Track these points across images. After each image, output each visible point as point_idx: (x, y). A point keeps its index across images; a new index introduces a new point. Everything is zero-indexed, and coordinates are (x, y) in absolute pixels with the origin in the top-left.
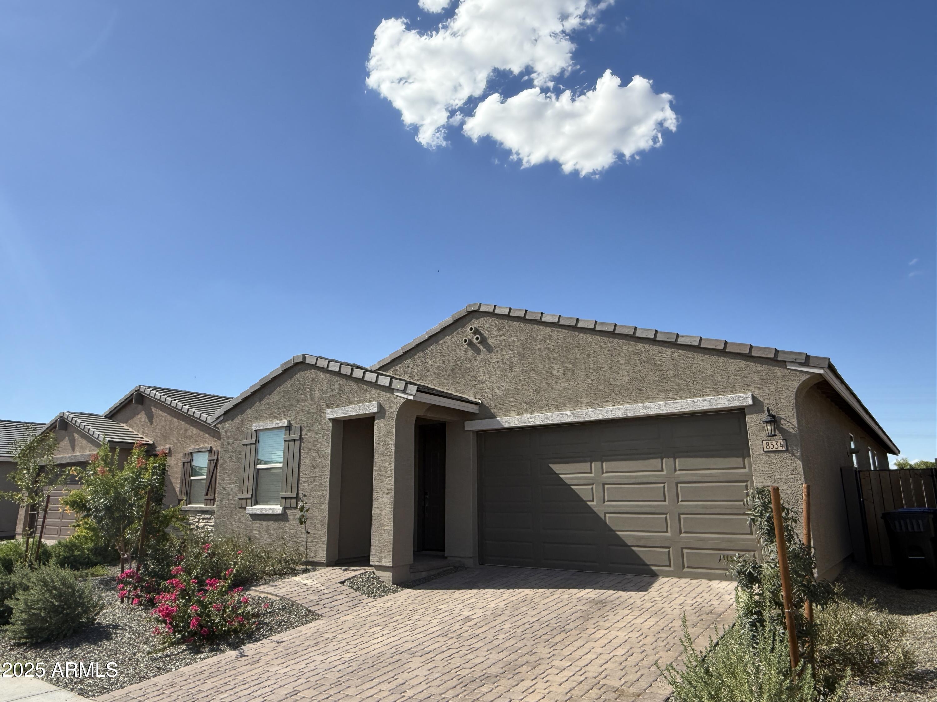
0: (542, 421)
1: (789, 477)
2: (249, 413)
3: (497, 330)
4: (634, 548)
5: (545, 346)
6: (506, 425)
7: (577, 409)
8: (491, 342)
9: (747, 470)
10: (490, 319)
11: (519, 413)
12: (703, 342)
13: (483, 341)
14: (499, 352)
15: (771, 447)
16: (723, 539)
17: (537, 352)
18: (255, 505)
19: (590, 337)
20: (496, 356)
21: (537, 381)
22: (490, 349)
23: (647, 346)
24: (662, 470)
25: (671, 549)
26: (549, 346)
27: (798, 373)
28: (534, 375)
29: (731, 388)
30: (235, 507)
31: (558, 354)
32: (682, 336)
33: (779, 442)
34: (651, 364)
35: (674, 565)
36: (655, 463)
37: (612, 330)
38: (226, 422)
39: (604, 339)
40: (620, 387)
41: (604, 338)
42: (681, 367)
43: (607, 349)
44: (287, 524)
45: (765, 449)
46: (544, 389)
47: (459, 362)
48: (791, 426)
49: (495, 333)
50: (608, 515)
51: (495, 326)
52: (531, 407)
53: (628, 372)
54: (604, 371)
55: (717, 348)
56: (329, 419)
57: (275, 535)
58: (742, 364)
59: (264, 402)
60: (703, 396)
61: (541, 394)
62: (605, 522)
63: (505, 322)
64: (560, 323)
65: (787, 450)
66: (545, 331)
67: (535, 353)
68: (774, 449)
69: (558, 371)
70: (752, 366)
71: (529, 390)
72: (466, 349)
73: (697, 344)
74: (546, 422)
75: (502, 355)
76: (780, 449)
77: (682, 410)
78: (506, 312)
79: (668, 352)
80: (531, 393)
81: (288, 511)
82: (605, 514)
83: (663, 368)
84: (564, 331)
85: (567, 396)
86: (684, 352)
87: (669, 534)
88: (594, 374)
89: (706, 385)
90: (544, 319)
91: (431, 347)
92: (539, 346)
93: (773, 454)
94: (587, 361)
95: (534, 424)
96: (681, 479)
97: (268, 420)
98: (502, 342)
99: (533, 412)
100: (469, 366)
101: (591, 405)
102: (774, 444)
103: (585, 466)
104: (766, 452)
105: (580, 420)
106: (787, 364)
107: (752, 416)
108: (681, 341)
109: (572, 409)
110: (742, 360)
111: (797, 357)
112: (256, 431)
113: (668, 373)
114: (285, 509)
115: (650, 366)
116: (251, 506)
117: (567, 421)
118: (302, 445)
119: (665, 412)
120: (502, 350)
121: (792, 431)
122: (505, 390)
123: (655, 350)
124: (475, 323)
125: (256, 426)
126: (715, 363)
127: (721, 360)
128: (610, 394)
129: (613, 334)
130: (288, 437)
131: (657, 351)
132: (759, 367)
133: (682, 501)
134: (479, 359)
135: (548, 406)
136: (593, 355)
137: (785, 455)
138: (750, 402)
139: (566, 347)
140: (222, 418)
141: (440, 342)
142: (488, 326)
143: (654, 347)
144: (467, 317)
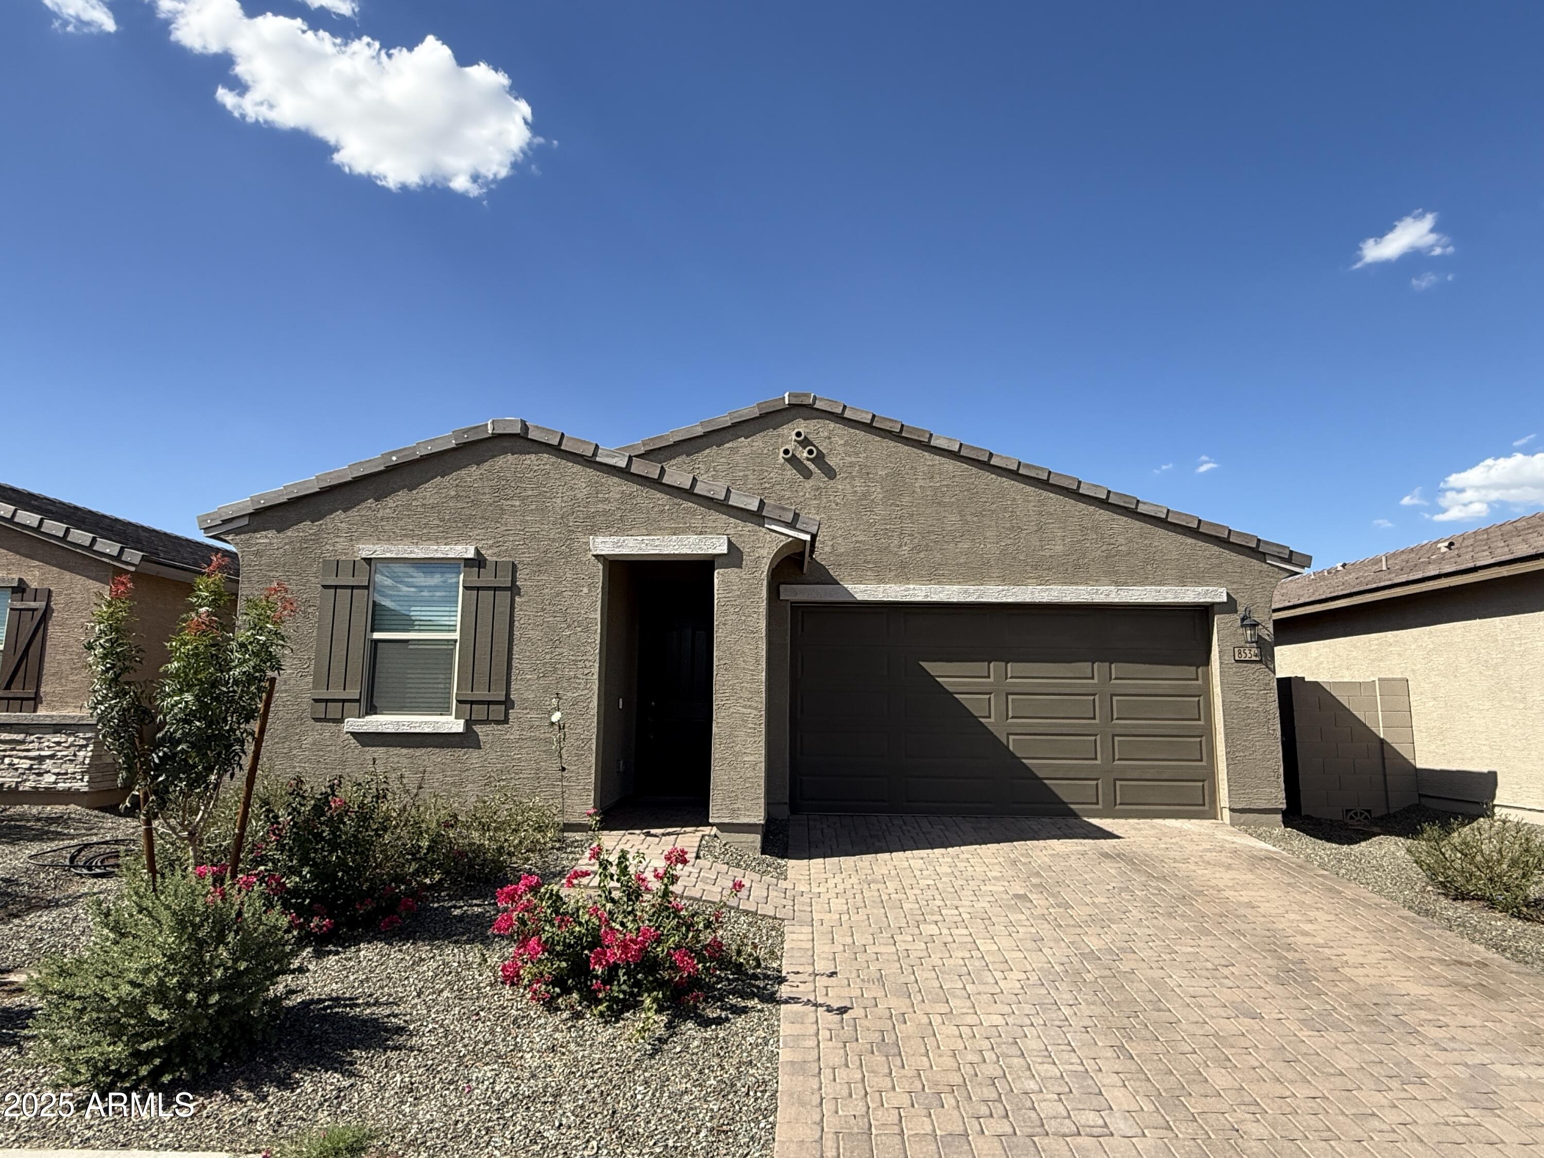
0: (927, 596)
1: (1262, 692)
2: (338, 520)
3: (845, 445)
4: (1046, 782)
5: (932, 484)
6: (860, 597)
7: (982, 585)
8: (832, 461)
9: (1200, 682)
10: (832, 425)
11: (881, 581)
12: (1170, 514)
13: (819, 459)
14: (848, 480)
15: (1244, 655)
16: (1168, 767)
17: (918, 490)
18: (367, 714)
19: (1006, 482)
20: (839, 485)
21: (916, 535)
22: (830, 473)
23: (1092, 508)
24: (1093, 678)
25: (1100, 782)
26: (938, 484)
27: (1276, 570)
28: (910, 525)
29: (1199, 579)
30: (300, 718)
31: (953, 499)
32: (1145, 503)
33: (1253, 650)
34: (1097, 533)
35: (1103, 801)
36: (1084, 667)
37: (1045, 478)
38: (255, 531)
39: (1029, 489)
40: (1051, 560)
41: (1027, 487)
42: (1137, 543)
43: (1032, 504)
44: (475, 753)
45: (1237, 658)
46: (927, 548)
47: (767, 485)
48: (1267, 632)
49: (841, 449)
50: (1011, 737)
51: (841, 437)
52: (904, 573)
53: (1063, 540)
54: (1027, 534)
55: (1190, 525)
56: (596, 556)
57: (440, 776)
58: (1215, 549)
59: (390, 502)
60: (1164, 585)
61: (922, 555)
62: (1008, 748)
63: (861, 434)
64: (962, 454)
65: (1260, 662)
66: (932, 460)
67: (914, 492)
68: (1247, 659)
69: (952, 525)
70: (1227, 554)
71: (901, 546)
72: (783, 465)
73: (1164, 516)
74: (935, 598)
75: (853, 487)
76: (1254, 658)
77: (1139, 600)
78: (867, 419)
79: (1123, 521)
80: (906, 552)
81: (477, 728)
82: (1008, 734)
83: (1112, 541)
84: (966, 466)
85: (966, 563)
86: (1143, 525)
87: (1098, 762)
88: (1011, 536)
89: (1169, 571)
90: (933, 443)
91: (707, 451)
92: (922, 483)
93: (1245, 665)
94: (1001, 516)
95: (913, 599)
96: (1118, 691)
97: (407, 541)
98: (852, 465)
99: (908, 580)
100: (788, 494)
101: (1004, 580)
102: (1247, 652)
103: (979, 667)
104: (1237, 661)
105: (990, 600)
106: (1267, 557)
107: (1221, 616)
108: (1142, 509)
109: (973, 583)
110: (1215, 545)
111: (1281, 550)
112: (368, 561)
113: (1120, 548)
114: (469, 724)
115: (1095, 537)
116: (359, 717)
117: (968, 600)
118: (517, 599)
119: (1117, 600)
120: (853, 478)
121: (1267, 638)
122: (857, 542)
123: (1103, 515)
124: (802, 426)
125: (366, 550)
126: (1182, 544)
127: (1190, 541)
128: (1035, 567)
129: (1044, 484)
130: (475, 581)
131: (1106, 518)
132: (1234, 556)
133: (1117, 719)
134: (807, 485)
135: (934, 576)
136: (1010, 509)
137: (1258, 666)
138: (1225, 600)
139: (968, 490)
140: (245, 521)
141: (727, 445)
142: (826, 434)
143: (1102, 511)
144: (784, 413)
